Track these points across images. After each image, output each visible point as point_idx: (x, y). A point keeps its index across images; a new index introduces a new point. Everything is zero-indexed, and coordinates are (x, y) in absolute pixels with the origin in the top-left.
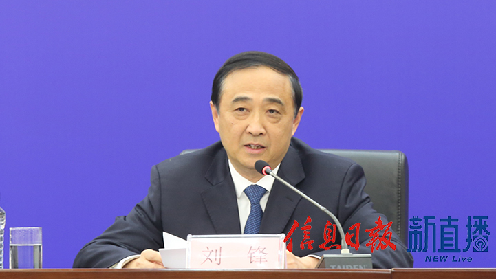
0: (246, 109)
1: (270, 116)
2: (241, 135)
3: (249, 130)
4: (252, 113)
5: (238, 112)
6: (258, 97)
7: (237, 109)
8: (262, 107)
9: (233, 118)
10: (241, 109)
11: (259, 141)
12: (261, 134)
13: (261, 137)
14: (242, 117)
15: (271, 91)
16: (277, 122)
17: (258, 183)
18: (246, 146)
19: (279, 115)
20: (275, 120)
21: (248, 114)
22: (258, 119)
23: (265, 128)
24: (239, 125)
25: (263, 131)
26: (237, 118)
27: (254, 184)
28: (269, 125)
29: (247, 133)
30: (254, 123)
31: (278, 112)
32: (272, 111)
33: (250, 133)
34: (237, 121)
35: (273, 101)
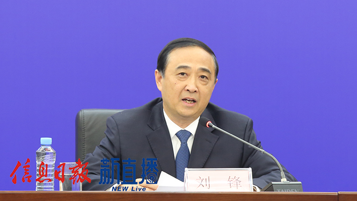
0: (186, 74)
1: (201, 80)
2: (181, 92)
3: (187, 88)
4: (190, 77)
5: (180, 76)
6: (195, 66)
7: (179, 74)
8: (197, 73)
9: (177, 80)
10: (183, 74)
11: (193, 96)
12: (195, 91)
13: (195, 93)
14: (182, 79)
15: (203, 63)
16: (206, 85)
17: (186, 129)
18: (183, 100)
19: (207, 80)
20: (204, 83)
21: (187, 78)
22: (194, 81)
23: (197, 88)
24: (180, 84)
25: (196, 89)
26: (179, 80)
27: (183, 129)
28: (200, 85)
29: (185, 90)
30: (192, 83)
31: (207, 78)
32: (203, 77)
33: (188, 90)
34: (180, 81)
35: (204, 70)
